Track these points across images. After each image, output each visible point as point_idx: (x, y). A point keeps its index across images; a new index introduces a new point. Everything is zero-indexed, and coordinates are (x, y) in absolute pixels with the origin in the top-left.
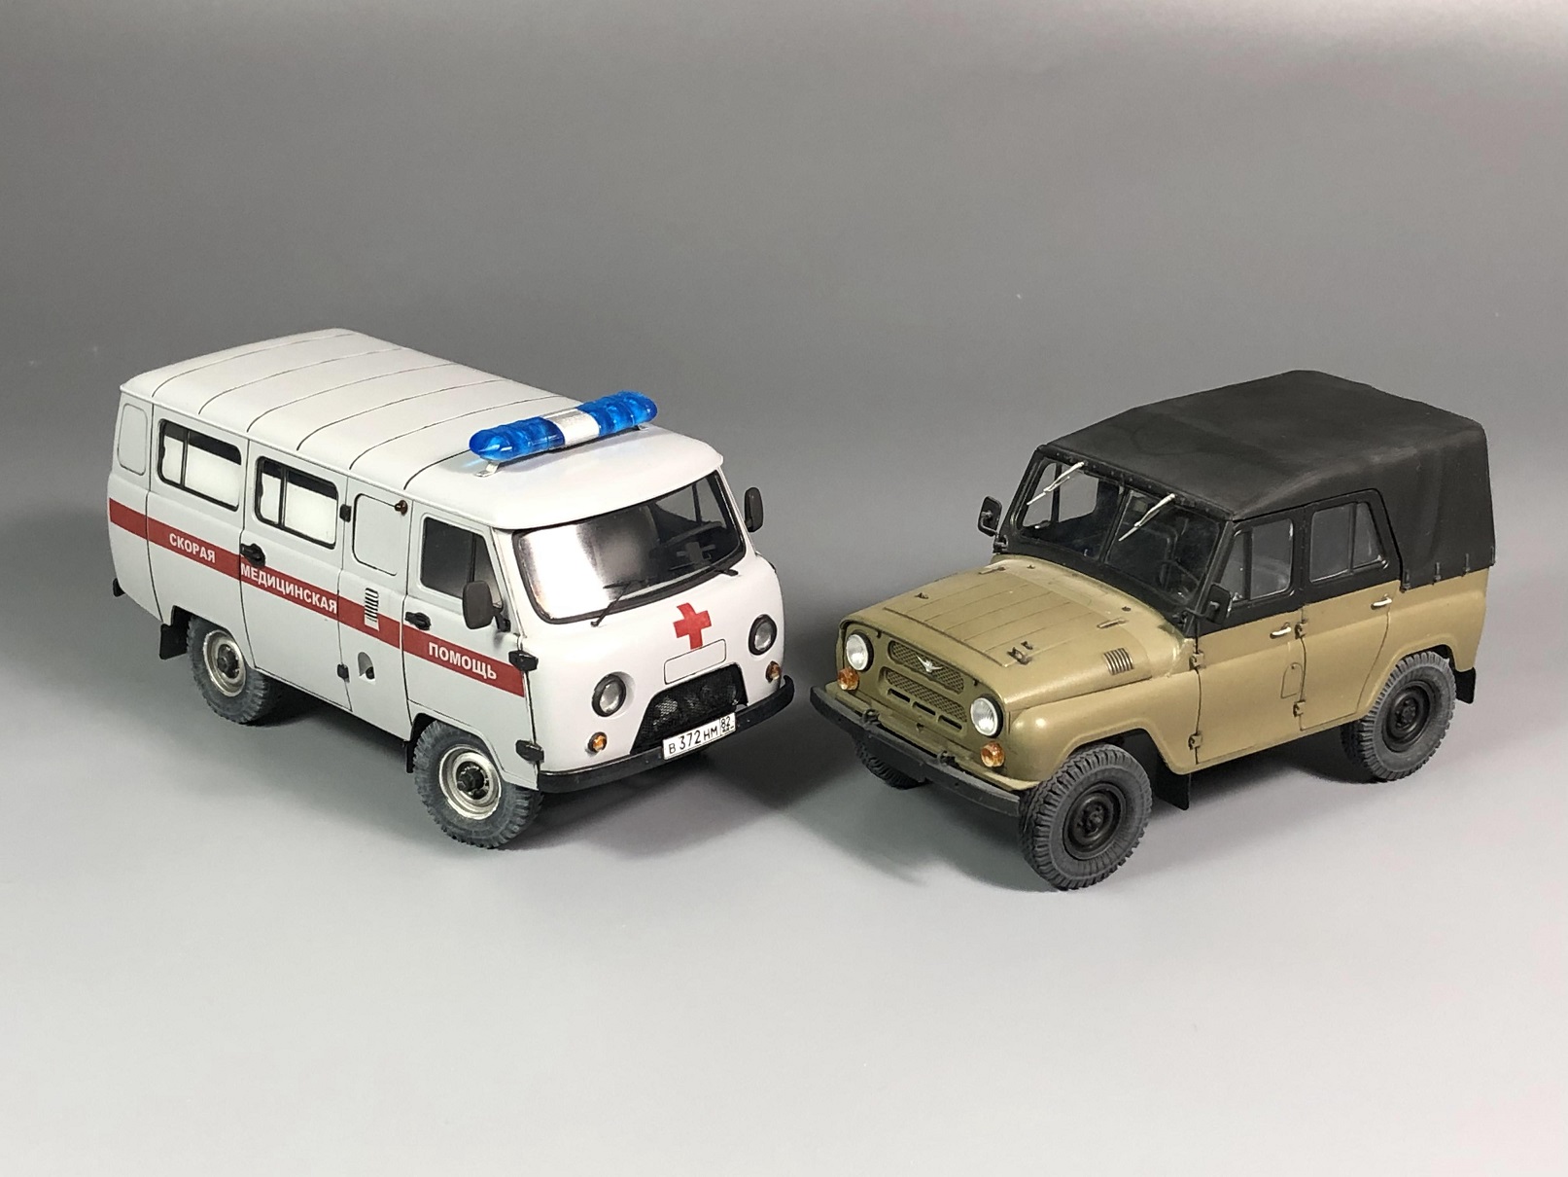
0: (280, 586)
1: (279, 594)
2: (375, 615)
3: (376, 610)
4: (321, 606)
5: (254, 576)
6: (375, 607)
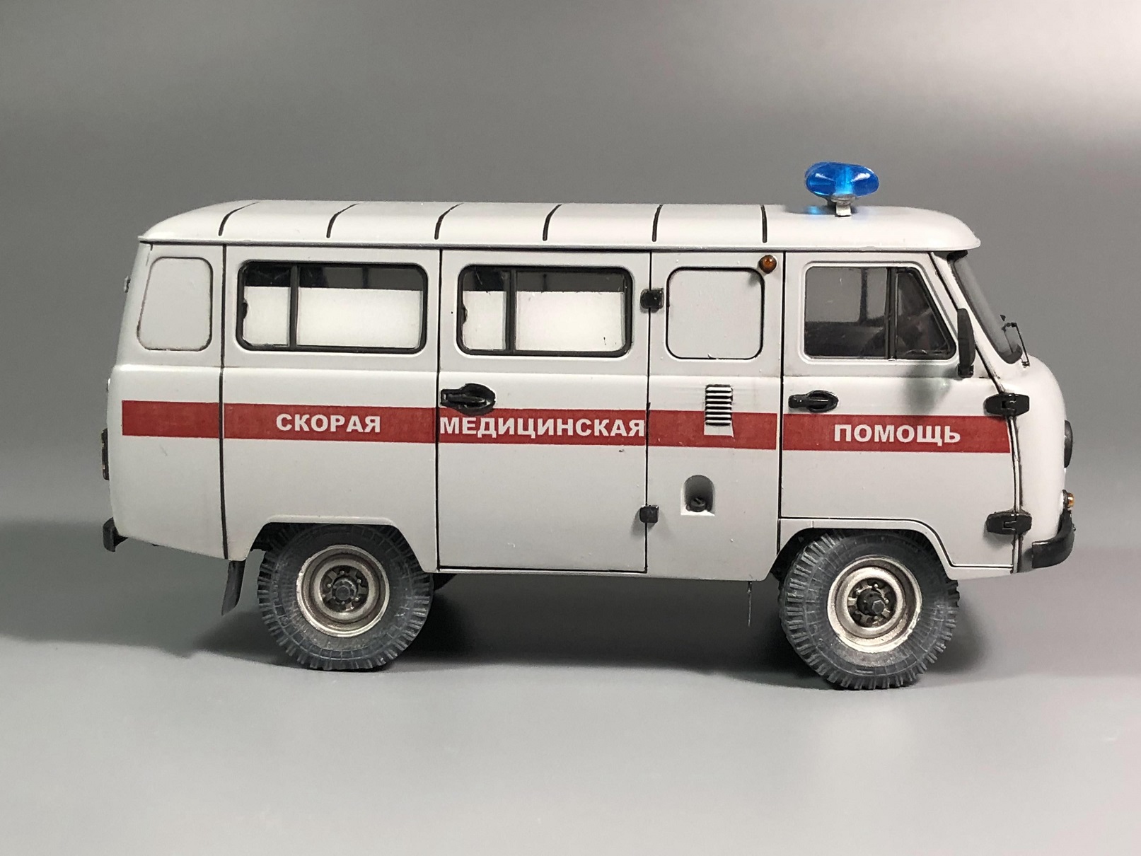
0: (525, 428)
1: (526, 440)
2: (729, 416)
3: (730, 408)
4: (613, 434)
5: (469, 429)
6: (728, 405)
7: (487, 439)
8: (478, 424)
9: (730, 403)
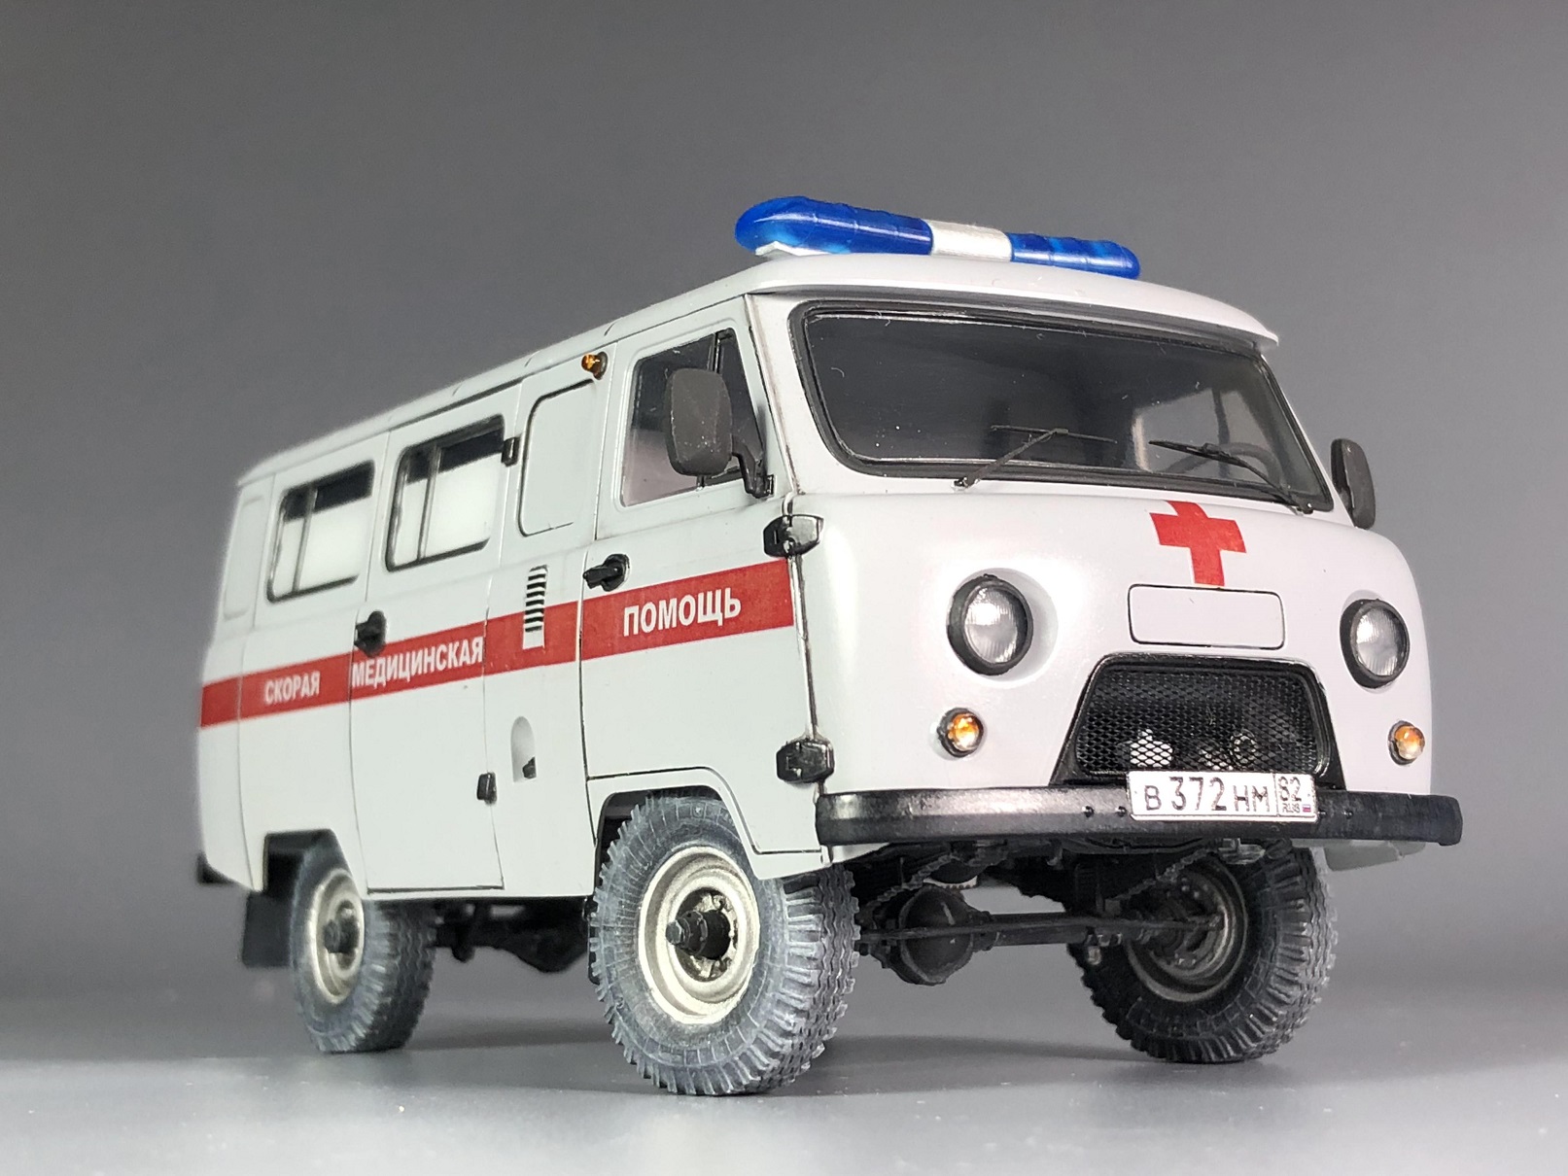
0: (404, 669)
1: (403, 685)
2: (539, 614)
3: (541, 602)
4: (461, 664)
5: (371, 676)
6: (539, 597)
7: (380, 690)
8: (373, 667)
9: (542, 593)
